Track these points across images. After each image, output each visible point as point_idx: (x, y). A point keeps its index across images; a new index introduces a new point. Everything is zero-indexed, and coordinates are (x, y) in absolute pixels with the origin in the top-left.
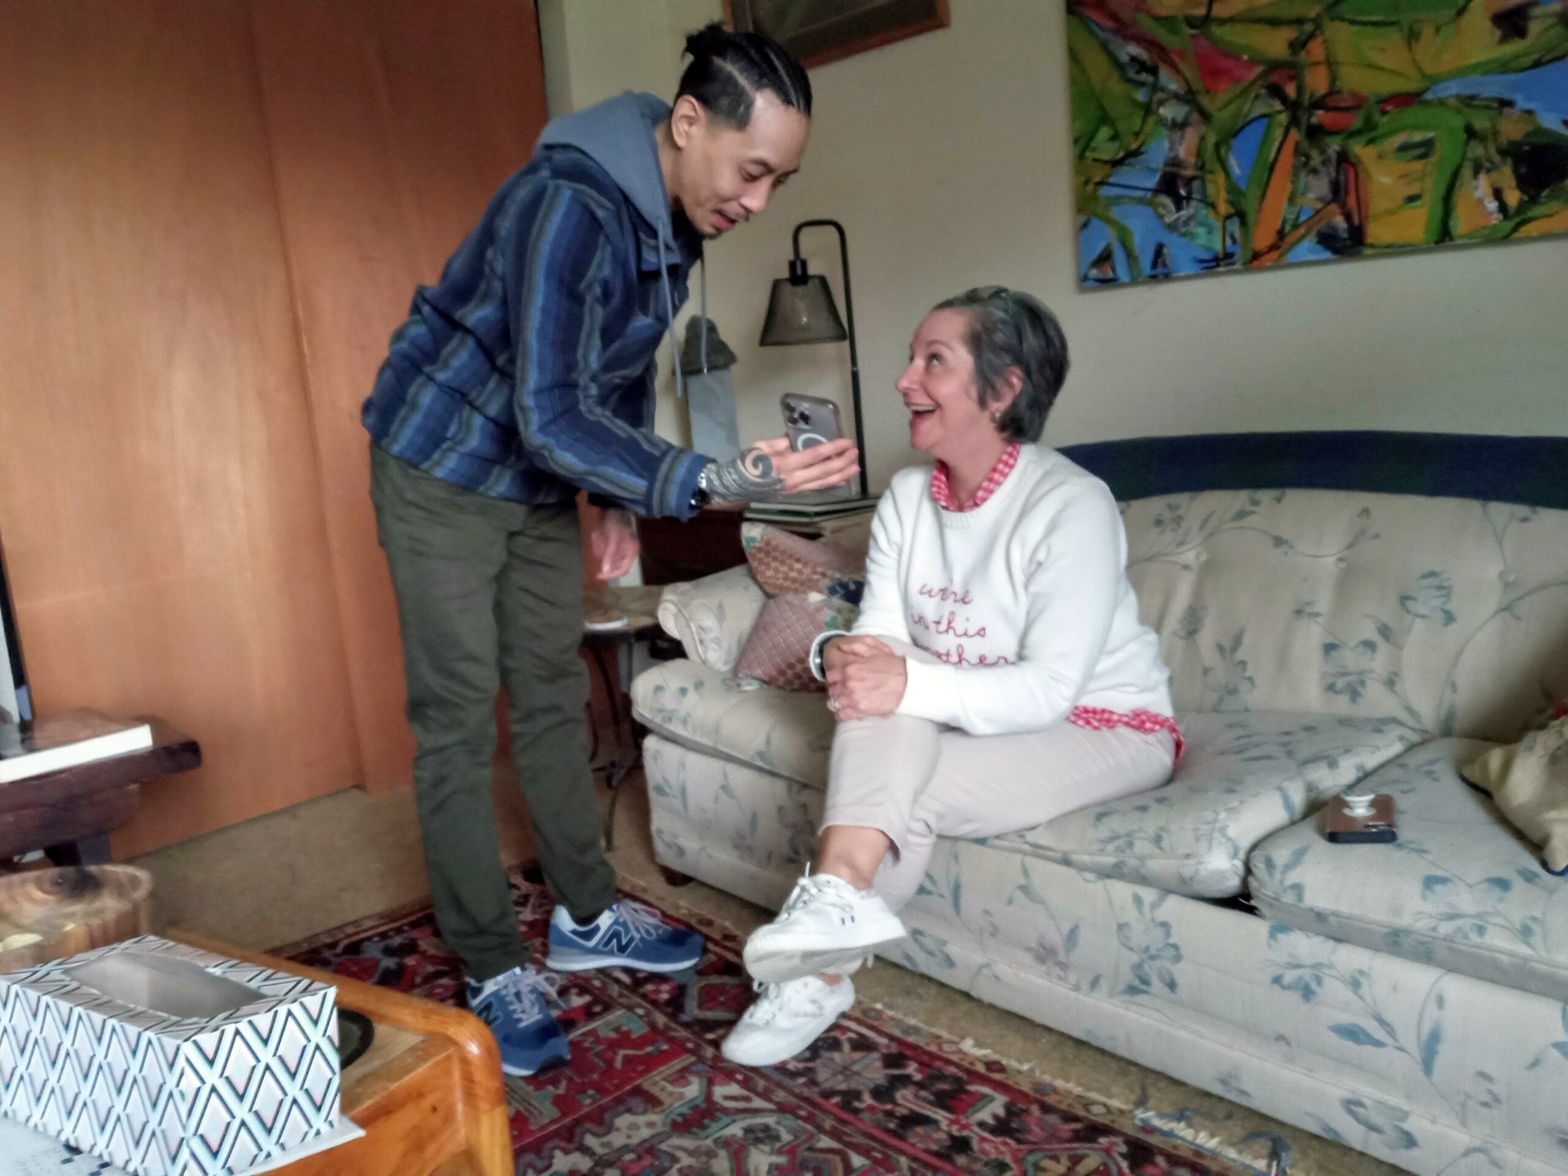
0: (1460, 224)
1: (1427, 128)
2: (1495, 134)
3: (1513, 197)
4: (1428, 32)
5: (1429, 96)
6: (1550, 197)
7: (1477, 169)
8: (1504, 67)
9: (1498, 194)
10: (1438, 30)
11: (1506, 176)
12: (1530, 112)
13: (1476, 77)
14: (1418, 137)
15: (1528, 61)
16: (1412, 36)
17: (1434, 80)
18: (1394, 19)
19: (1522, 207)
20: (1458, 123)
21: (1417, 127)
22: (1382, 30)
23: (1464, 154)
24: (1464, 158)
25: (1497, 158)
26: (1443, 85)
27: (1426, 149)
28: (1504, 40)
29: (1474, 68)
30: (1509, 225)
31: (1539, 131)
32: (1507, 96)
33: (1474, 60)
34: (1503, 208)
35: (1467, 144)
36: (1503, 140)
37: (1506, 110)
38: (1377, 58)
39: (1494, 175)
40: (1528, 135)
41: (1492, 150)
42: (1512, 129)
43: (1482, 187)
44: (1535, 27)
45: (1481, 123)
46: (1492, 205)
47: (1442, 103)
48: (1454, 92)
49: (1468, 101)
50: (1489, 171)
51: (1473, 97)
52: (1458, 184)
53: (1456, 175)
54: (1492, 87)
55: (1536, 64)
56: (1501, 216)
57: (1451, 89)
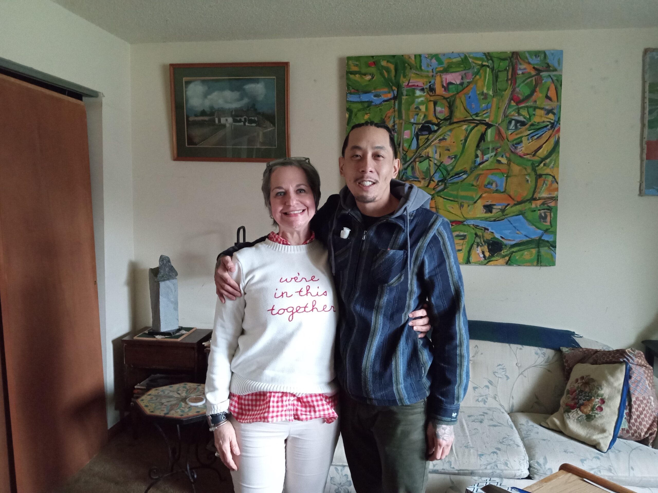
0: (472, 259)
1: (464, 232)
2: (483, 237)
3: (487, 254)
4: (466, 205)
5: (465, 223)
6: (497, 256)
7: (478, 245)
8: (486, 219)
9: (483, 253)
10: (469, 206)
11: (486, 248)
12: (492, 233)
13: (479, 221)
14: (462, 233)
15: (492, 219)
16: (461, 206)
17: (467, 219)
18: (456, 200)
19: (490, 257)
20: (473, 232)
21: (461, 231)
22: (453, 203)
23: (474, 241)
24: (474, 242)
25: (483, 243)
26: (469, 221)
27: (464, 237)
28: (486, 213)
29: (478, 218)
30: (486, 261)
31: (495, 238)
32: (487, 227)
33: (478, 216)
34: (484, 257)
35: (475, 238)
36: (485, 239)
37: (486, 231)
38: (451, 210)
39: (482, 247)
40: (492, 238)
41: (482, 241)
42: (488, 236)
43: (479, 250)
44: (494, 211)
45: (479, 233)
46: (482, 256)
47: (469, 225)
48: (473, 223)
49: (476, 227)
50: (481, 246)
51: (477, 226)
52: (472, 248)
53: (472, 246)
54: (483, 224)
55: (494, 221)
56: (484, 259)
57: (471, 222)
